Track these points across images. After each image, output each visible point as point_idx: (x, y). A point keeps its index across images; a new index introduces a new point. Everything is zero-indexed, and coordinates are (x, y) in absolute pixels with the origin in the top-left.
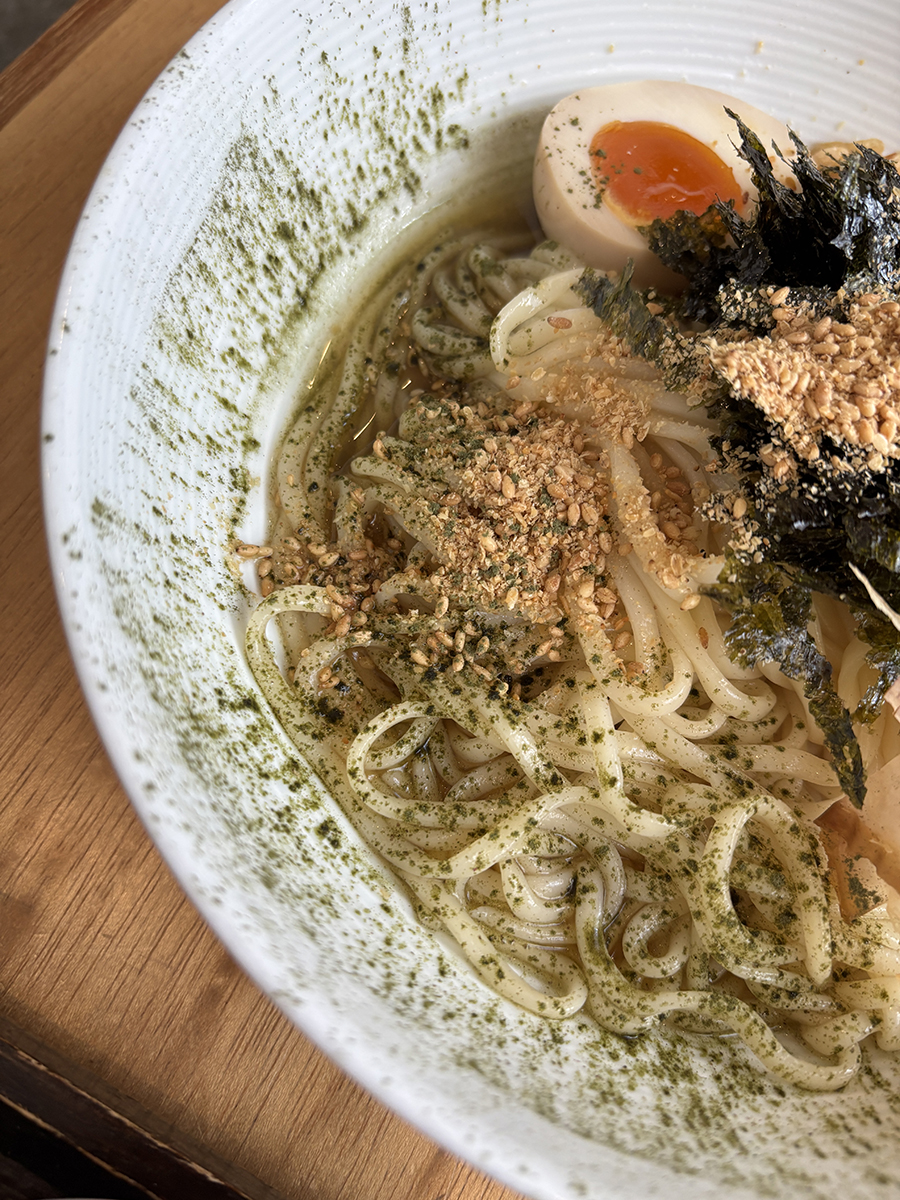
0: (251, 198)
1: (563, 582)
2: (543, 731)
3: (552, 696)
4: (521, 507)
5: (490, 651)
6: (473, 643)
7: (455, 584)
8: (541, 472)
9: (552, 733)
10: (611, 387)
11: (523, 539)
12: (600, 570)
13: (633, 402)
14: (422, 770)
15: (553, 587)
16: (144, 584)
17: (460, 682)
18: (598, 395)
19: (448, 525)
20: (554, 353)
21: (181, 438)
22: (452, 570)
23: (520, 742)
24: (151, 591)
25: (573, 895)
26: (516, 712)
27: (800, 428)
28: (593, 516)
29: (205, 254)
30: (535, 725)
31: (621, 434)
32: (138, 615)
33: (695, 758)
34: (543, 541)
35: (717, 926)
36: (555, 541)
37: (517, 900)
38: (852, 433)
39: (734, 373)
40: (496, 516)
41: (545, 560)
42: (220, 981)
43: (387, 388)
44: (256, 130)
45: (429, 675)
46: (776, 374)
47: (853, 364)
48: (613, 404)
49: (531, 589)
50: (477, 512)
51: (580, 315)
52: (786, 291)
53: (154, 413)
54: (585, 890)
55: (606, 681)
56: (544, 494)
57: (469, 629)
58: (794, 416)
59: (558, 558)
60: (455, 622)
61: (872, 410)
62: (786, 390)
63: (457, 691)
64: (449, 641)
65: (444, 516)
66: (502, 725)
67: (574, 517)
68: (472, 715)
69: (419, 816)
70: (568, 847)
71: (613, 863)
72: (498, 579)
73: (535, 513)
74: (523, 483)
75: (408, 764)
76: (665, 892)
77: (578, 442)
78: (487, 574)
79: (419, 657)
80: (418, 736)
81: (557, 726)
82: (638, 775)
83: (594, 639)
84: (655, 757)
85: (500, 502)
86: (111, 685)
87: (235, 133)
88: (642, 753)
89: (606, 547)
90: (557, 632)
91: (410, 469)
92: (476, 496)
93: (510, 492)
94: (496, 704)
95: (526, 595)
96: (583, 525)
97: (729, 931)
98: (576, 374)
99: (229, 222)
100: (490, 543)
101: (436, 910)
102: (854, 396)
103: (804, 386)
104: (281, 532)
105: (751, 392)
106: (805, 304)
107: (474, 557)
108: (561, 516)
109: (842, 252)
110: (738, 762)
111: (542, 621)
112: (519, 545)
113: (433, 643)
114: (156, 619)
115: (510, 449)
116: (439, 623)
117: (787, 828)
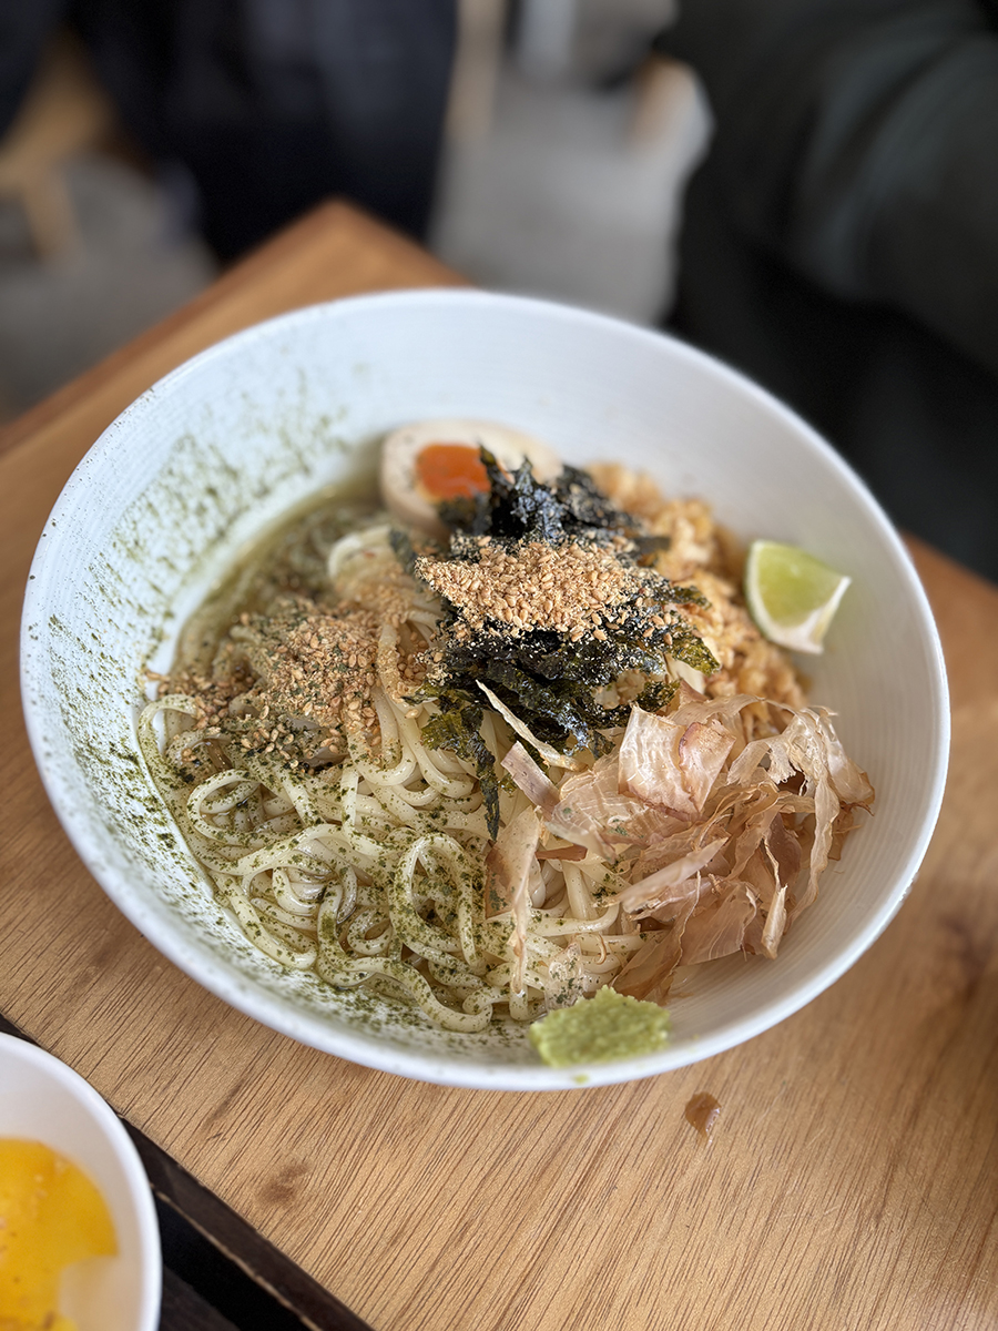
0: (190, 470)
1: (342, 702)
2: (315, 791)
3: (329, 774)
4: (321, 654)
5: (294, 744)
6: (282, 738)
7: (275, 699)
8: (337, 635)
9: (320, 793)
10: (392, 593)
11: (320, 673)
12: (366, 695)
13: (402, 600)
14: (239, 817)
15: (335, 704)
16: (75, 669)
17: (268, 758)
18: (383, 596)
19: (276, 663)
20: (365, 572)
21: (120, 602)
22: (275, 691)
23: (297, 795)
24: (79, 676)
25: (320, 899)
26: (300, 779)
27: (473, 611)
28: (364, 662)
29: (152, 498)
30: (310, 787)
31: (390, 619)
32: (67, 682)
33: (407, 814)
34: (330, 675)
35: (400, 913)
36: (339, 676)
37: (280, 892)
38: (500, 614)
39: (431, 576)
40: (306, 659)
41: (332, 688)
42: (91, 970)
43: (269, 591)
44: (195, 431)
45: (250, 753)
46: (458, 579)
47: (507, 578)
48: (390, 603)
49: (321, 704)
50: (296, 658)
51: (383, 551)
52: (488, 539)
53: (104, 583)
54: (329, 894)
55: (357, 761)
56: (337, 649)
57: (280, 727)
58: (470, 604)
59: (341, 687)
60: (273, 723)
61: (514, 602)
62: (464, 589)
63: (265, 764)
64: (267, 735)
65: (275, 658)
66: (288, 784)
67: (352, 663)
68: (272, 779)
69: (227, 837)
70: (324, 870)
71: (350, 879)
72: (300, 696)
73: (329, 658)
74: (324, 641)
75: (231, 813)
76: (378, 898)
77: (370, 624)
78: (294, 693)
79: (246, 742)
80: (240, 795)
81: (324, 788)
82: (373, 823)
83: (357, 737)
84: (386, 814)
85: (308, 650)
86: (39, 703)
87: (181, 432)
88: (377, 811)
89: (370, 682)
90: (334, 731)
91: (261, 632)
92: (295, 647)
93: (315, 645)
94: (286, 772)
95: (317, 707)
96: (357, 667)
97: (407, 916)
98: (374, 585)
99: (172, 482)
100: (299, 674)
101: (226, 892)
102: (505, 595)
103: (476, 586)
104: (179, 669)
105: (440, 588)
106: (499, 547)
107: (288, 682)
108: (344, 661)
109: (518, 519)
110: (439, 821)
111: (325, 724)
112: (317, 677)
113: (256, 735)
114: (78, 689)
115: (323, 622)
116: (262, 723)
117: (456, 857)
